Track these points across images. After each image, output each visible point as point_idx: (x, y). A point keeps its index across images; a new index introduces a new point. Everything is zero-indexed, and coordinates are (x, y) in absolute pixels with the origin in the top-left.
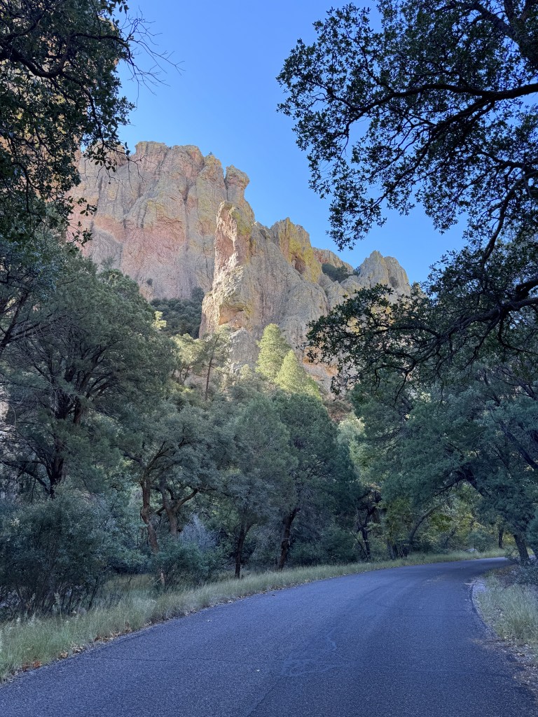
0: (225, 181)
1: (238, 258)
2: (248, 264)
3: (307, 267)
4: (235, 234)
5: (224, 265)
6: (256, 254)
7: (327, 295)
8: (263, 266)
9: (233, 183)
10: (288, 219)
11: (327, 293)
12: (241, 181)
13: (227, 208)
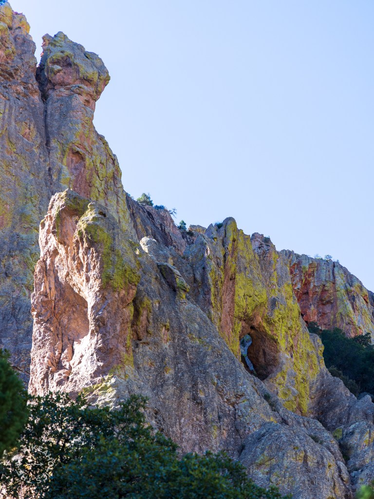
0: (38, 77)
1: (103, 352)
2: (130, 368)
3: (284, 355)
4: (96, 284)
5: (59, 365)
6: (149, 339)
7: (346, 458)
8: (169, 373)
9: (62, 84)
10: (230, 221)
11: (346, 451)
12: (87, 80)
13: (73, 209)
